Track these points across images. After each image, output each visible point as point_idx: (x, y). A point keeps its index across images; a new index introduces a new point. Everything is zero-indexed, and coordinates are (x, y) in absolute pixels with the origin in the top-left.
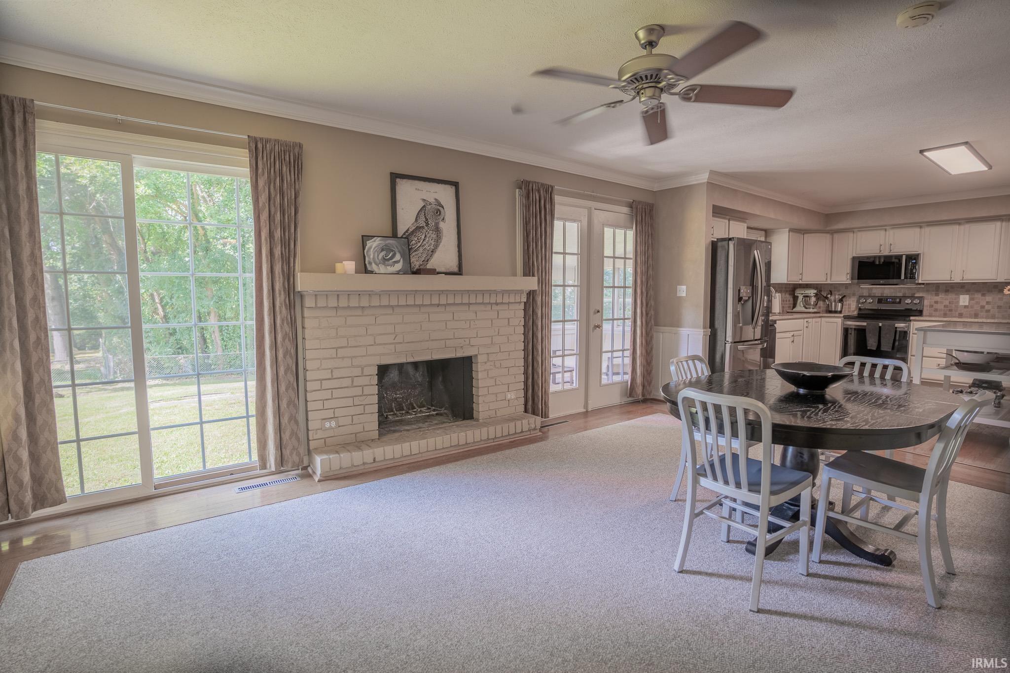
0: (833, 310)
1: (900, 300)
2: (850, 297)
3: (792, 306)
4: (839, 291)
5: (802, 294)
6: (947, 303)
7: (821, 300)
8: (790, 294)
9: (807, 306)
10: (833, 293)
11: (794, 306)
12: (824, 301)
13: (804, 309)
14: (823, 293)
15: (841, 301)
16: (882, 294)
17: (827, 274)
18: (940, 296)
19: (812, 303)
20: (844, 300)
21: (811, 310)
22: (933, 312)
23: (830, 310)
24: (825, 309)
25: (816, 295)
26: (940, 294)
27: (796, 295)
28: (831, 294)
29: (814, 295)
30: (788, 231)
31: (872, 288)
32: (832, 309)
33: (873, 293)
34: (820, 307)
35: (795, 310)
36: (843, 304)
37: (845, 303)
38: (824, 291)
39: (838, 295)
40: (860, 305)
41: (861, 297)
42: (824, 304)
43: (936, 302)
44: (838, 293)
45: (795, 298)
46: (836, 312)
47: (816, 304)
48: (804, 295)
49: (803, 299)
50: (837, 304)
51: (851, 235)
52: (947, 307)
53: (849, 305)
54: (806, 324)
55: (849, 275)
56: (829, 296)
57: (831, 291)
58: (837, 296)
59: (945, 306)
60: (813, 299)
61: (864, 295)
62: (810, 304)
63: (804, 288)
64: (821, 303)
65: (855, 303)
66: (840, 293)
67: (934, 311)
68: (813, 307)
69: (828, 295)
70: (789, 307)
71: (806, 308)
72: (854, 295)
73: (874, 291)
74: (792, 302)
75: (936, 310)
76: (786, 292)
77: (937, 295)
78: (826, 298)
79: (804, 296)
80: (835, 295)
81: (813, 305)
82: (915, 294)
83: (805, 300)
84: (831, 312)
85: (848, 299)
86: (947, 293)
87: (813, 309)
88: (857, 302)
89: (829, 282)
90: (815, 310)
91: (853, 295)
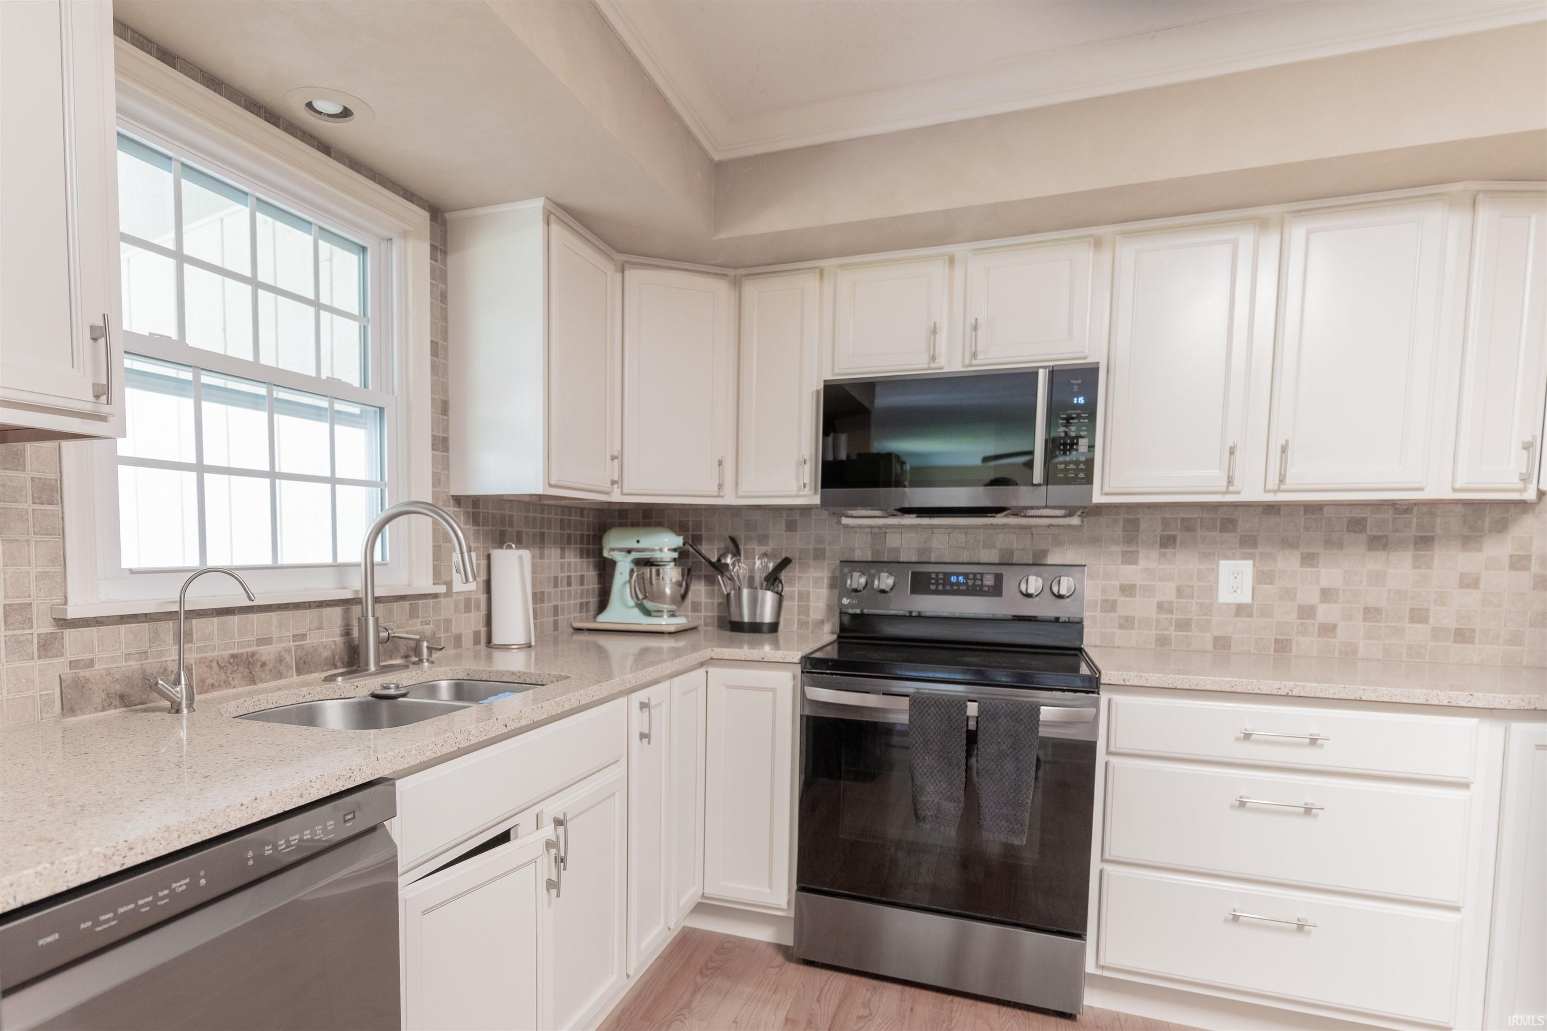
0: (746, 619)
1: (999, 578)
2: (805, 566)
3: (593, 601)
4: (763, 539)
5: (629, 551)
6: (1167, 592)
7: (699, 577)
8: (585, 553)
9: (649, 604)
10: (742, 547)
11: (603, 604)
12: (711, 581)
13: (635, 618)
14: (705, 548)
15: (773, 580)
16: (921, 551)
17: (720, 463)
18: (1143, 563)
19: (668, 591)
20: (783, 575)
21: (665, 622)
22: (1118, 632)
23: (735, 618)
24: (715, 614)
25: (682, 556)
26: (1141, 554)
27: (606, 554)
28: (737, 553)
29: (675, 555)
30: (540, 216)
31: (887, 526)
32: (741, 614)
33: (891, 550)
34: (696, 607)
35: (608, 618)
36: (780, 595)
37: (787, 590)
38: (711, 540)
39: (761, 557)
40: (845, 601)
41: (850, 564)
42: (711, 595)
43: (1128, 590)
44: (759, 549)
45: (605, 569)
46: (755, 628)
47: (684, 597)
48: (634, 555)
49: (632, 571)
50: (760, 592)
51: (810, 283)
52: (1171, 612)
53: (804, 597)
54: (639, 722)
55: (807, 468)
56: (729, 560)
57: (733, 540)
58: (758, 563)
59: (1160, 606)
60: (671, 574)
61: (858, 555)
62: (658, 596)
63: (635, 525)
64: (699, 590)
65: (824, 591)
66: (768, 548)
67: (1121, 627)
68: (673, 607)
69: (724, 555)
70: (583, 607)
71: (647, 613)
72: (819, 555)
73: (893, 540)
74: (592, 583)
75: (1127, 623)
76: (565, 542)
77: (1130, 558)
78: (719, 567)
79: (639, 563)
80: (750, 556)
81: (673, 601)
82: (1044, 553)
83: (641, 577)
84: (737, 627)
85: (797, 573)
86: (1169, 551)
87: (673, 614)
88: (832, 586)
89: (729, 499)
90: (680, 621)
91: (816, 558)
